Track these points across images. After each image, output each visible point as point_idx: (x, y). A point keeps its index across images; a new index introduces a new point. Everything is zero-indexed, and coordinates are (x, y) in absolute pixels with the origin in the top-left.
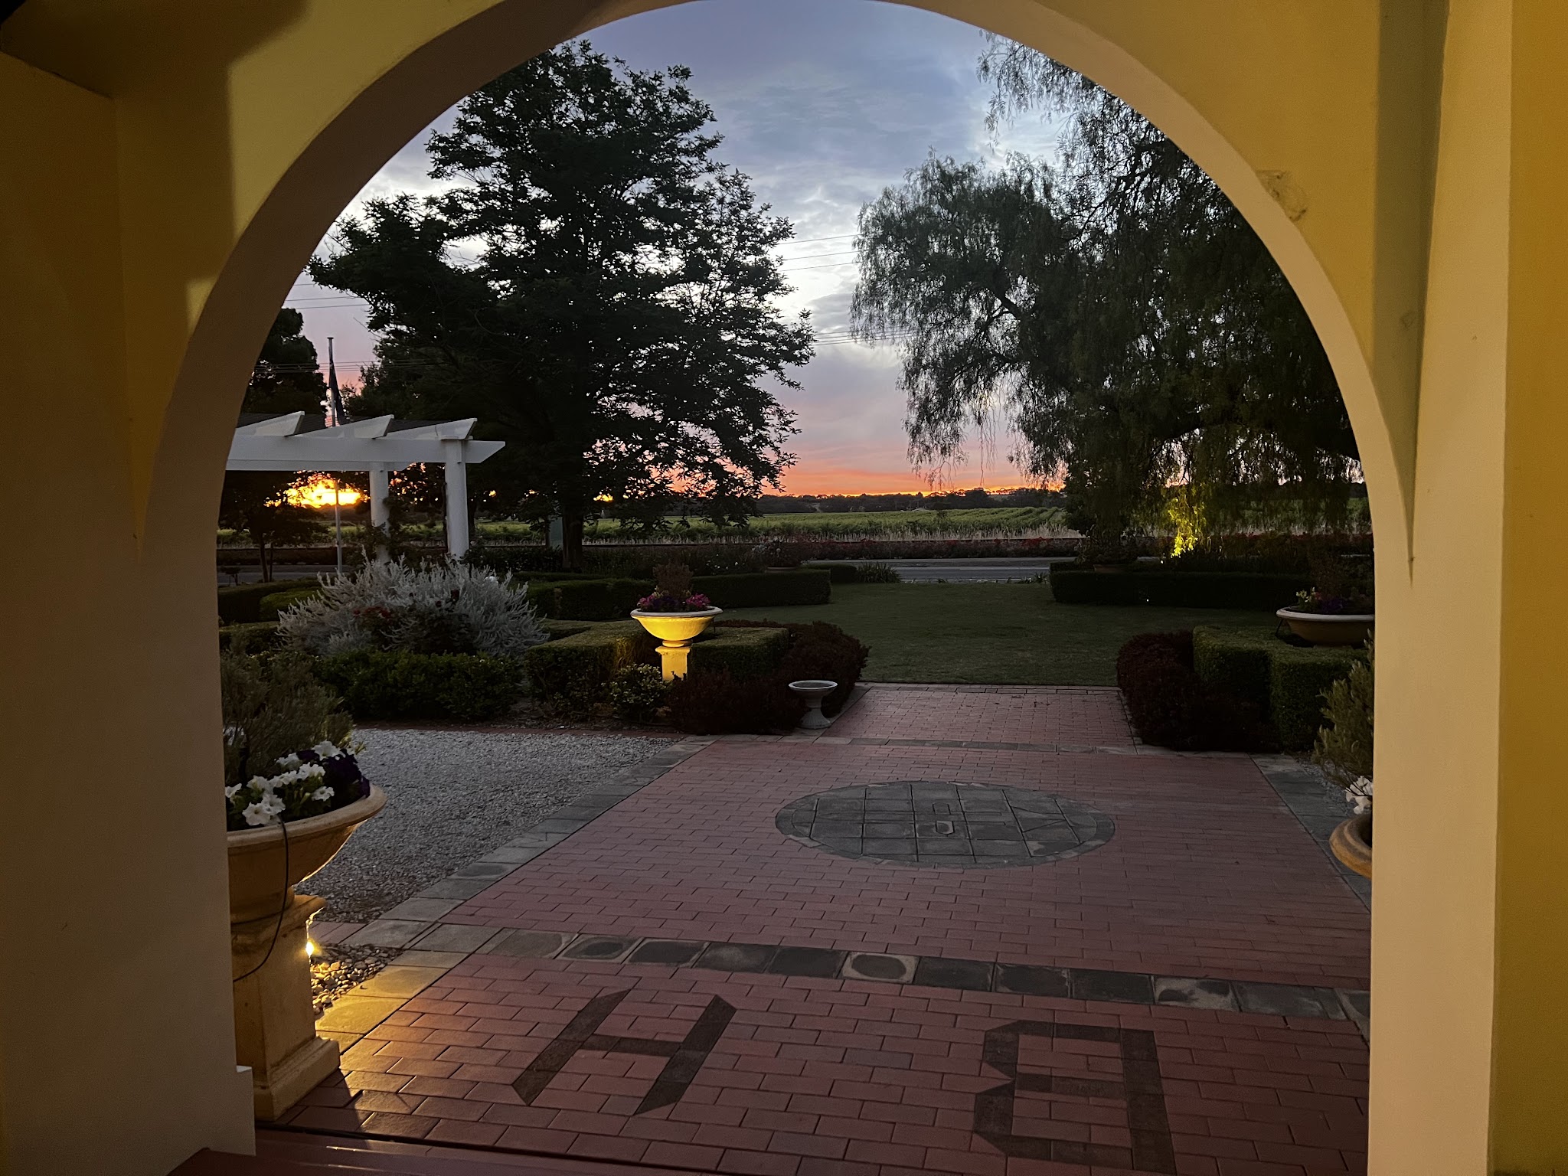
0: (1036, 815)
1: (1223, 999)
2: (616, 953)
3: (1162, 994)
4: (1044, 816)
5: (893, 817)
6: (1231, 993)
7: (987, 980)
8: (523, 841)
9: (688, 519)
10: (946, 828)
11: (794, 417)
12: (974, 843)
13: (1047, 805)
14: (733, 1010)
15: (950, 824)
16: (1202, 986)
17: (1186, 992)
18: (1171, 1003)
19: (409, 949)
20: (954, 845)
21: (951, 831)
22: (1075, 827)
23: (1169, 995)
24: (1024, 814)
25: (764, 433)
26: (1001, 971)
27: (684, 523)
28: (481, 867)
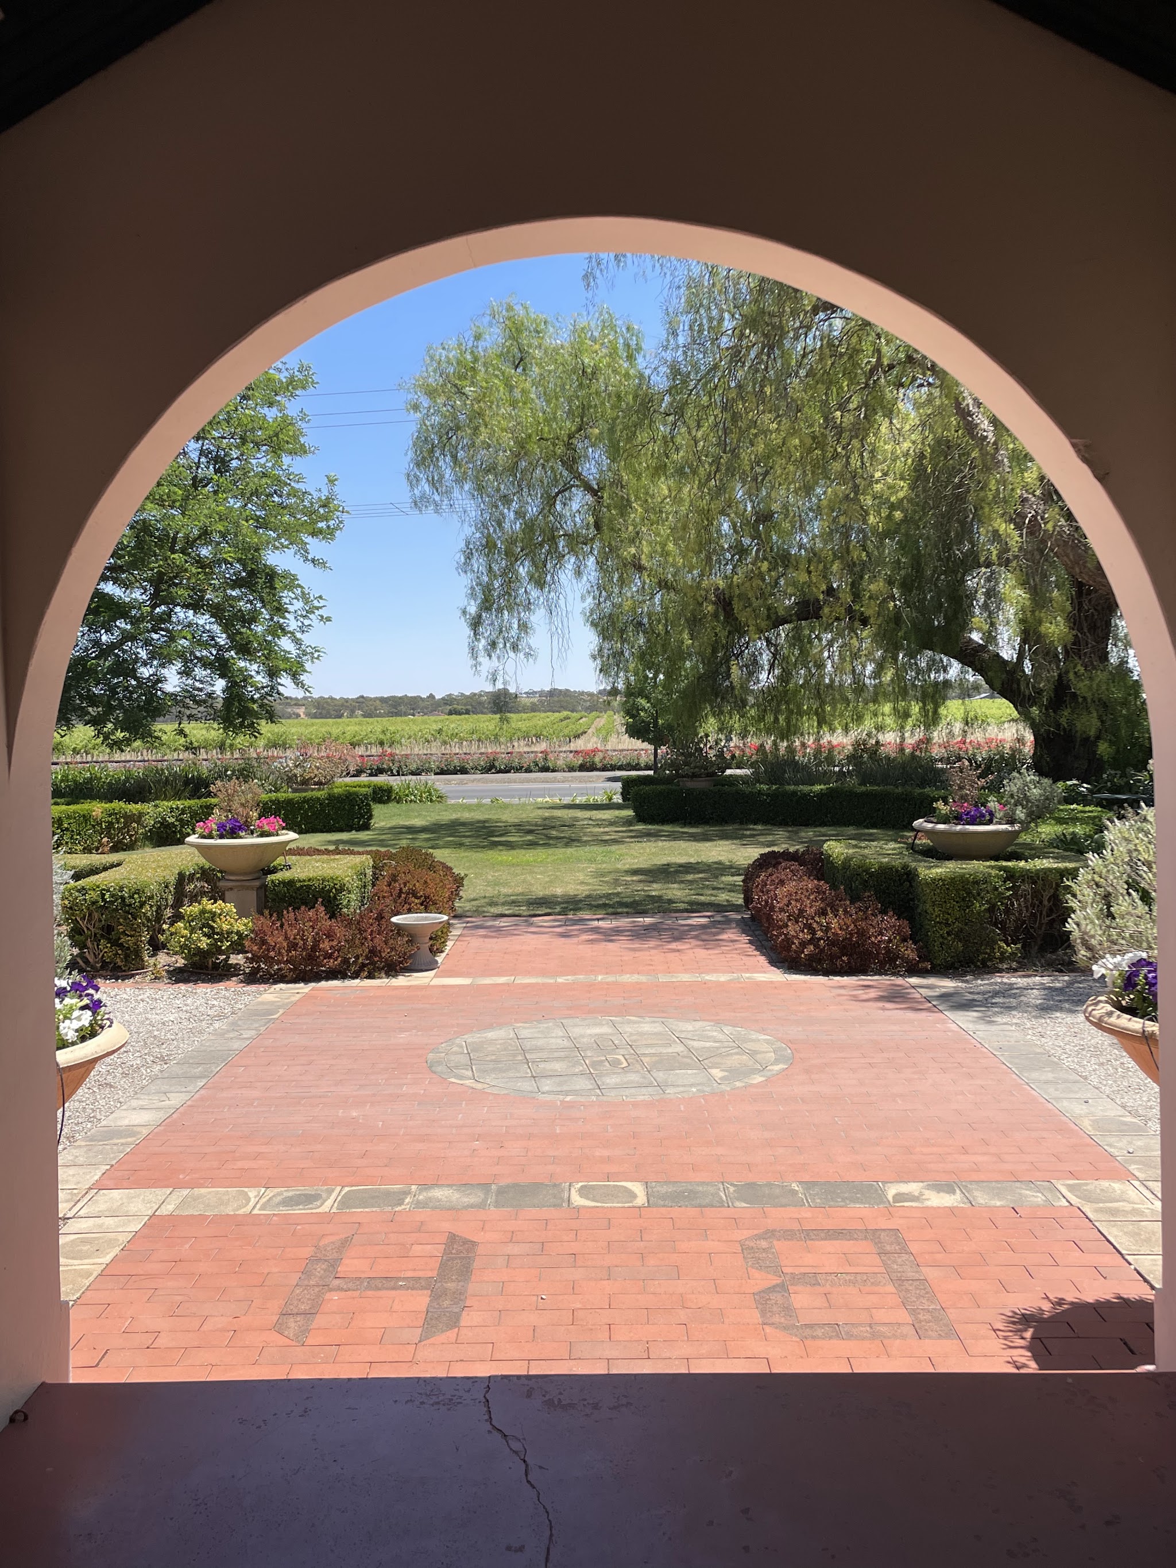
0: (708, 1044)
1: (953, 1197)
2: (318, 1203)
3: (894, 1197)
4: (717, 1045)
5: (556, 1055)
6: (958, 1191)
7: (721, 1198)
8: (141, 1102)
9: (188, 727)
10: (619, 1062)
11: (322, 603)
12: (655, 1073)
13: (715, 1034)
14: (474, 1244)
15: (621, 1057)
16: (929, 1187)
17: (916, 1194)
18: (906, 1204)
19: (74, 1217)
20: (633, 1077)
21: (625, 1064)
22: (753, 1054)
23: (899, 1197)
24: (696, 1044)
25: (282, 621)
26: (732, 1189)
27: (181, 732)
28: (106, 1132)
